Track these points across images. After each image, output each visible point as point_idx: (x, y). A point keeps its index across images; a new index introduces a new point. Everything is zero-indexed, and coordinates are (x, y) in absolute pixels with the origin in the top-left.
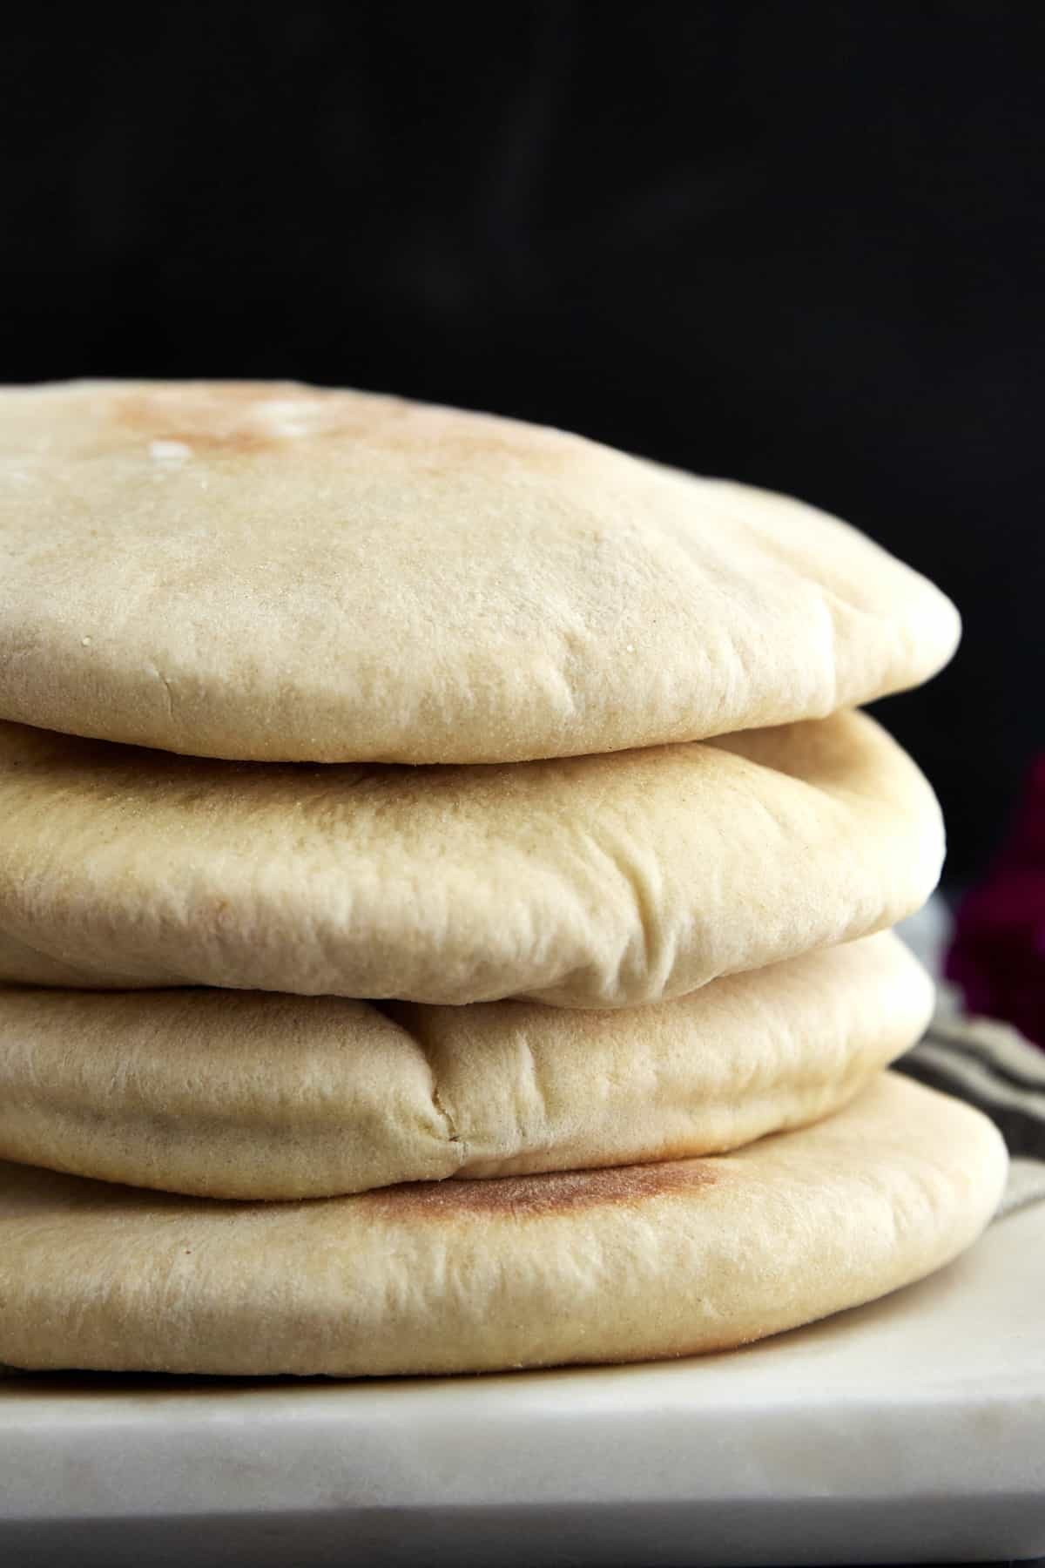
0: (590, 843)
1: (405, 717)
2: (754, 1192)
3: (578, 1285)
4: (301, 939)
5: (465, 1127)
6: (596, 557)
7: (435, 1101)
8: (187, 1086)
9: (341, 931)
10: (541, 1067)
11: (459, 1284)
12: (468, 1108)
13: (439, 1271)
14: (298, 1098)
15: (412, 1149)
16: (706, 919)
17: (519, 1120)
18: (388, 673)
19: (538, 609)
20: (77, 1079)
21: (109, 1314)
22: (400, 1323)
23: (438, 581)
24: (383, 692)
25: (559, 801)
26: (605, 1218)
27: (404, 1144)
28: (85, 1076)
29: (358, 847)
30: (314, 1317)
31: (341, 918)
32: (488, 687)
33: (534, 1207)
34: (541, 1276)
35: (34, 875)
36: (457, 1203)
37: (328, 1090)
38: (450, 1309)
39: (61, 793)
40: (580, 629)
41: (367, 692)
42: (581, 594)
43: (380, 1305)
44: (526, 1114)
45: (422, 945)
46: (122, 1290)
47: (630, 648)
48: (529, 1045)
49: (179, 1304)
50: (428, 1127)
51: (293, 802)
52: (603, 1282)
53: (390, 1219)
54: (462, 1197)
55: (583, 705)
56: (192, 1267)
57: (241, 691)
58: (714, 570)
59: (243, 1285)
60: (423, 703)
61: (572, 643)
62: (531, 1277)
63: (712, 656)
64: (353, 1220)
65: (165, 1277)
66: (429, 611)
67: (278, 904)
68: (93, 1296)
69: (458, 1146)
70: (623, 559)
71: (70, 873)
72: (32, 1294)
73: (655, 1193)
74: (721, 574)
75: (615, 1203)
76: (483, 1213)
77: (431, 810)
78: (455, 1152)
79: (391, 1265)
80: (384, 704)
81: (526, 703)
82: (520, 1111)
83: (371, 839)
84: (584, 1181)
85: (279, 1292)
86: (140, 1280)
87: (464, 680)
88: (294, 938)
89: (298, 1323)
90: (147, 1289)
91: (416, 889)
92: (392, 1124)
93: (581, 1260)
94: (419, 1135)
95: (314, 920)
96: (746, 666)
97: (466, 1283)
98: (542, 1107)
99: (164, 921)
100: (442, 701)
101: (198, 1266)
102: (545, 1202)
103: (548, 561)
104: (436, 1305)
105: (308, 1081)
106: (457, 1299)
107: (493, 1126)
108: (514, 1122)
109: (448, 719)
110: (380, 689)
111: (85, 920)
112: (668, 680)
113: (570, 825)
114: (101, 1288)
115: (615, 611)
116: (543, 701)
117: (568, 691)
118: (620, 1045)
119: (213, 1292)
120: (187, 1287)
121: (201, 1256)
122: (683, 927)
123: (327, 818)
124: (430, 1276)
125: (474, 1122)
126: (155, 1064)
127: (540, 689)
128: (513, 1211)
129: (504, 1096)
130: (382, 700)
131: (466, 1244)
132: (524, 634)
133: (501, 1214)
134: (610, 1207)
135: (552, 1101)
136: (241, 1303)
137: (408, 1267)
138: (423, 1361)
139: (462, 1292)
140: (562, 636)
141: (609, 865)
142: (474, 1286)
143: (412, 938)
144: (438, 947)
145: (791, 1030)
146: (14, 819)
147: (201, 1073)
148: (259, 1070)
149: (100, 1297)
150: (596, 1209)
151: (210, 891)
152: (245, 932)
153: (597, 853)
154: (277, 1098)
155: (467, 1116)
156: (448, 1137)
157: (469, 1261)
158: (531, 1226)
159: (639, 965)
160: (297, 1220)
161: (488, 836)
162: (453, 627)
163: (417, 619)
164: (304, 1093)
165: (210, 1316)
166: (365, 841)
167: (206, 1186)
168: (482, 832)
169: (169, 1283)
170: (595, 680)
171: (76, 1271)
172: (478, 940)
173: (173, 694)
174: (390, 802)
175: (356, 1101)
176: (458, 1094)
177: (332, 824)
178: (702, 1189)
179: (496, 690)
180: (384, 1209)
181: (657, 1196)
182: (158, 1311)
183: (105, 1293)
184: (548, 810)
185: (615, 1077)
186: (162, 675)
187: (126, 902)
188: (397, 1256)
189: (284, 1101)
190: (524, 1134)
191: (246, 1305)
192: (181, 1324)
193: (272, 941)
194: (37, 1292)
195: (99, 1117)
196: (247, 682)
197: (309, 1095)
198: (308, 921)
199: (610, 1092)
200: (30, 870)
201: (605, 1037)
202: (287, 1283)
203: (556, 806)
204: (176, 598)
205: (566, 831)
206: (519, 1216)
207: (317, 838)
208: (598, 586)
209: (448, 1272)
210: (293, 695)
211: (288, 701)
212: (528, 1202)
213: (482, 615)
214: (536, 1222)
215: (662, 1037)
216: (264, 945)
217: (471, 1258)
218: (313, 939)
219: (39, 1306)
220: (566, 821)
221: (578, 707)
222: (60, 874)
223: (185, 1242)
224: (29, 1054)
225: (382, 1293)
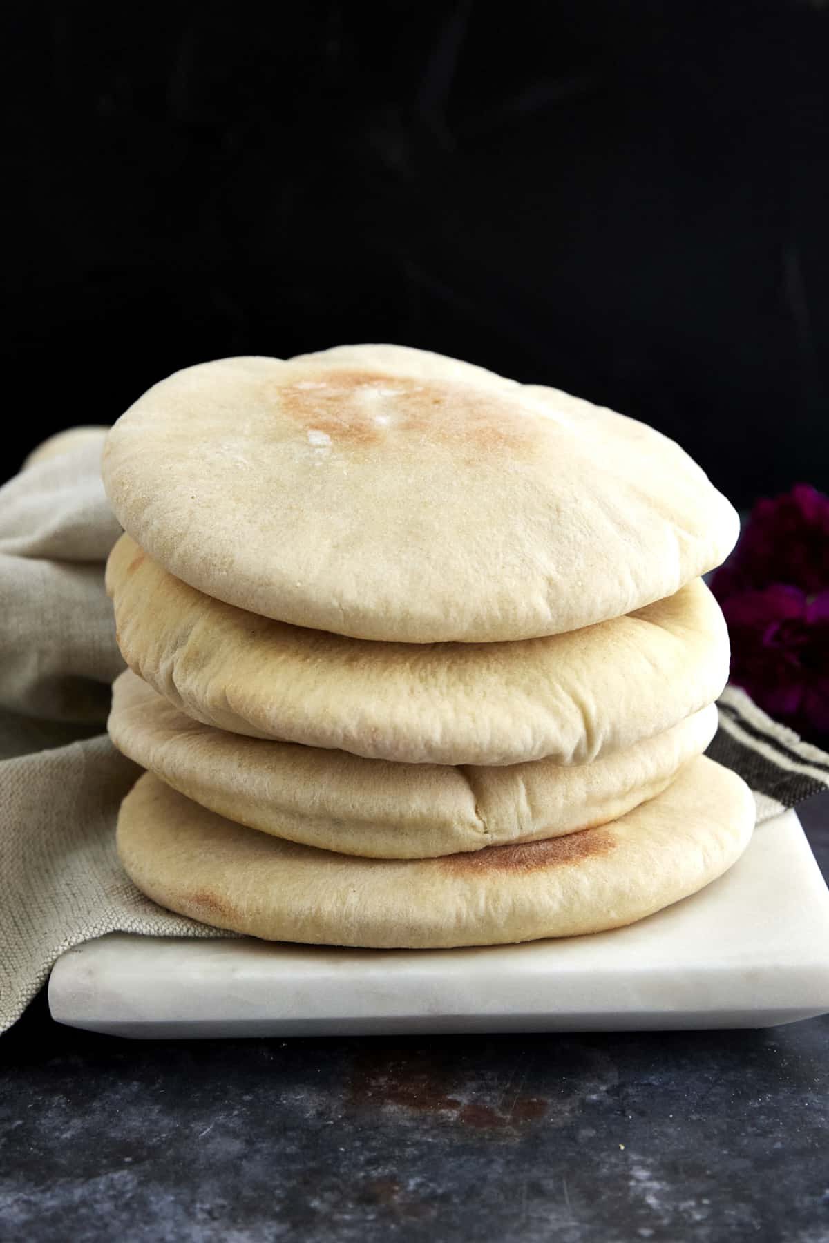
0: (559, 687)
1: (465, 626)
2: (635, 852)
3: (551, 908)
4: (416, 746)
5: (492, 827)
6: (559, 524)
7: (477, 812)
8: (351, 807)
9: (437, 743)
10: (530, 793)
11: (492, 910)
12: (494, 817)
13: (482, 903)
14: (409, 815)
15: (466, 839)
16: (618, 726)
17: (519, 822)
18: (457, 605)
19: (532, 562)
20: (292, 799)
21: (315, 921)
22: (462, 928)
23: (478, 544)
24: (455, 615)
25: (541, 662)
26: (563, 873)
27: (462, 836)
28: (297, 799)
29: (442, 693)
30: (420, 927)
31: (437, 737)
32: (508, 610)
33: (527, 866)
34: (532, 905)
35: (276, 706)
36: (488, 864)
37: (424, 811)
38: (487, 921)
39: (283, 657)
40: (554, 574)
41: (447, 614)
42: (554, 550)
43: (453, 920)
44: (523, 818)
45: (478, 750)
46: (322, 911)
47: (580, 583)
48: (523, 782)
49: (351, 919)
50: (473, 827)
51: (404, 662)
52: (562, 905)
53: (456, 874)
54: (490, 859)
55: (556, 616)
56: (357, 900)
57: (382, 614)
58: (619, 524)
59: (384, 910)
60: (475, 620)
61: (550, 582)
62: (527, 905)
63: (621, 583)
64: (437, 874)
65: (344, 904)
66: (476, 565)
67: (405, 730)
68: (307, 912)
69: (488, 836)
70: (573, 524)
71: (295, 708)
72: (274, 910)
73: (586, 856)
74: (622, 527)
75: (567, 863)
76: (501, 870)
77: (477, 668)
78: (487, 839)
79: (458, 900)
80: (455, 621)
81: (528, 617)
82: (519, 817)
83: (448, 687)
84: (549, 847)
85: (403, 914)
86: (331, 906)
87: (496, 607)
88: (412, 747)
89: (412, 928)
90: (335, 912)
91: (474, 721)
92: (457, 827)
93: (552, 896)
94: (470, 832)
95: (423, 738)
96: (637, 586)
97: (496, 909)
98: (530, 814)
99: (345, 735)
100: (484, 618)
101: (360, 900)
102: (532, 863)
103: (534, 527)
104: (481, 920)
105: (414, 806)
106: (490, 916)
107: (506, 826)
108: (516, 822)
109: (487, 626)
110: (453, 613)
111: (303, 731)
112: (599, 599)
113: (548, 677)
114: (311, 909)
115: (571, 561)
116: (536, 616)
117: (548, 609)
118: (569, 780)
119: (369, 913)
120: (355, 909)
121: (361, 894)
122: (606, 731)
123: (423, 674)
124: (477, 905)
125: (497, 824)
126: (334, 795)
127: (535, 609)
128: (517, 869)
129: (511, 810)
130: (455, 619)
131: (495, 889)
132: (526, 579)
133: (510, 871)
134: (564, 866)
135: (535, 811)
136: (384, 919)
137: (466, 901)
138: (472, 942)
139: (493, 914)
140: (545, 579)
141: (569, 701)
142: (500, 911)
143: (473, 747)
144: (485, 750)
145: (652, 759)
146: (261, 673)
147: (359, 801)
148: (389, 800)
149: (311, 913)
150: (558, 867)
151: (369, 722)
152: (387, 743)
153: (564, 695)
154: (398, 814)
155: (493, 821)
156: (484, 831)
157: (497, 899)
158: (526, 878)
159: (583, 750)
160: (407, 871)
161: (506, 684)
162: (489, 576)
163: (470, 571)
164: (412, 813)
165: (368, 924)
166: (444, 690)
167: (360, 852)
168: (503, 681)
169: (346, 907)
170: (562, 602)
171: (297, 899)
172: (505, 746)
173: (345, 614)
174: (453, 662)
175: (438, 816)
176: (489, 810)
177: (426, 677)
178: (609, 852)
179: (513, 612)
180: (452, 867)
181: (588, 857)
182: (341, 921)
183: (313, 911)
184: (536, 667)
185: (566, 797)
186: (340, 605)
187: (325, 725)
188: (460, 895)
189: (402, 816)
190: (521, 828)
191: (386, 920)
192: (352, 928)
193: (401, 747)
194: (277, 908)
195: (302, 816)
196: (385, 609)
197: (414, 814)
198: (420, 738)
199: (564, 804)
200: (272, 704)
201: (561, 776)
202: (406, 910)
203: (539, 664)
204: (343, 557)
205: (546, 681)
206: (520, 872)
207: (420, 687)
208: (561, 543)
209: (487, 903)
210: (409, 617)
211: (406, 619)
212: (524, 863)
213: (503, 567)
214: (529, 876)
215: (589, 774)
216: (397, 749)
217: (498, 896)
218: (422, 747)
219: (278, 916)
220: (546, 675)
221: (553, 616)
222: (289, 708)
223: (351, 885)
224: (266, 785)
225: (454, 915)
